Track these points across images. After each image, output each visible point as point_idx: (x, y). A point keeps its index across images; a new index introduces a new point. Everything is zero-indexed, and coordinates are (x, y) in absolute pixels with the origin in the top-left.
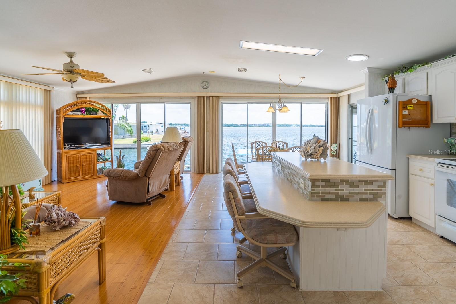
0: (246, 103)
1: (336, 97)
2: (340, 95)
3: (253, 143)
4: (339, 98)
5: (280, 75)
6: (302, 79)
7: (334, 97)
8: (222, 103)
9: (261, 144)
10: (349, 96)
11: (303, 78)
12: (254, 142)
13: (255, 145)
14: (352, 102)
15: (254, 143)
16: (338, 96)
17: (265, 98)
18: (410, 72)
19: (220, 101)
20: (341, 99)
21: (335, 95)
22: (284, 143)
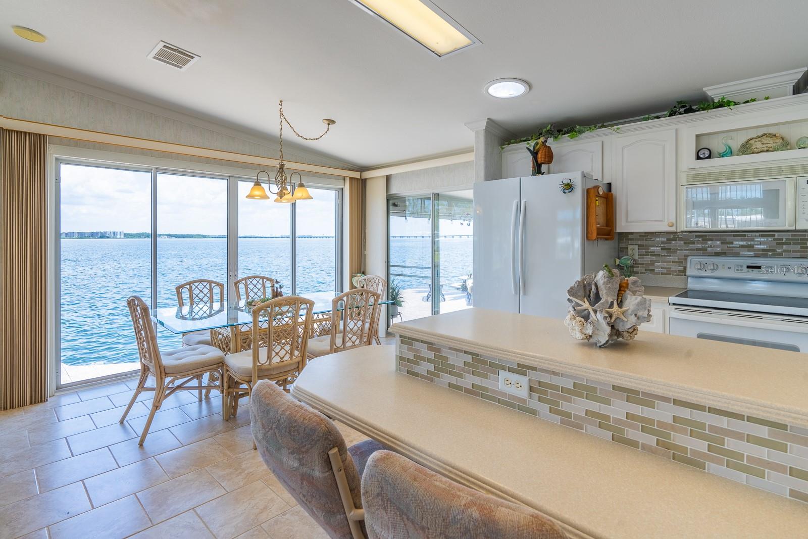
0: (150, 171)
1: (359, 177)
2: (367, 175)
3: (182, 286)
4: (364, 181)
5: (281, 101)
6: (329, 124)
7: (355, 178)
8: (57, 159)
9: (208, 286)
10: (388, 178)
11: (331, 122)
12: (186, 284)
13: (191, 291)
14: (394, 190)
15: (188, 287)
16: (362, 178)
17: (208, 161)
18: (571, 138)
19: (52, 153)
20: (369, 184)
21: (356, 175)
22: (265, 280)
